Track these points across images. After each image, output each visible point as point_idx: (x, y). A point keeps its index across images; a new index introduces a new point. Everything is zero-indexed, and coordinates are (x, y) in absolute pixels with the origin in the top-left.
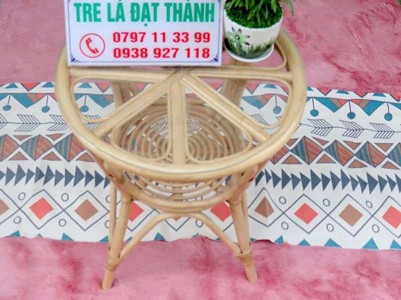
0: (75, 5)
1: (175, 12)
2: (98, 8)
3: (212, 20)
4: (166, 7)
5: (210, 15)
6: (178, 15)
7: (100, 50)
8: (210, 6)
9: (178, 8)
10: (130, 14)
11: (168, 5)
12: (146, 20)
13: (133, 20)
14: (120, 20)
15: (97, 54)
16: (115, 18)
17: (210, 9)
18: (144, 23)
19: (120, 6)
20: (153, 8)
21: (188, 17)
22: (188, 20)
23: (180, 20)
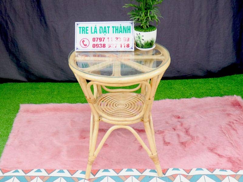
0: (79, 27)
1: (116, 30)
2: (87, 29)
3: (130, 33)
4: (112, 28)
5: (129, 31)
6: (117, 31)
7: (88, 45)
8: (129, 27)
9: (117, 28)
10: (99, 31)
11: (113, 27)
12: (105, 33)
13: (100, 33)
14: (95, 33)
15: (86, 46)
16: (94, 32)
17: (129, 28)
18: (104, 34)
19: (95, 27)
20: (107, 28)
21: (121, 31)
22: (121, 32)
23: (118, 33)
